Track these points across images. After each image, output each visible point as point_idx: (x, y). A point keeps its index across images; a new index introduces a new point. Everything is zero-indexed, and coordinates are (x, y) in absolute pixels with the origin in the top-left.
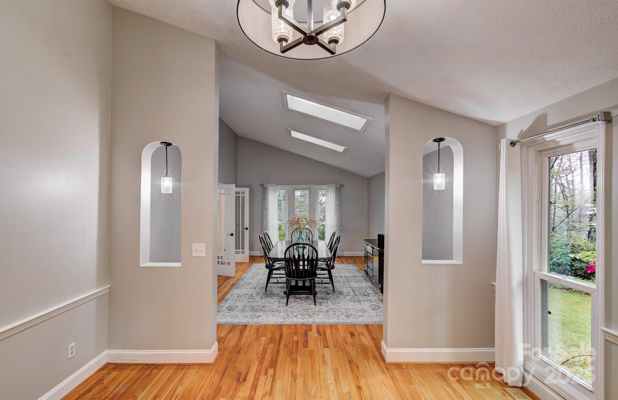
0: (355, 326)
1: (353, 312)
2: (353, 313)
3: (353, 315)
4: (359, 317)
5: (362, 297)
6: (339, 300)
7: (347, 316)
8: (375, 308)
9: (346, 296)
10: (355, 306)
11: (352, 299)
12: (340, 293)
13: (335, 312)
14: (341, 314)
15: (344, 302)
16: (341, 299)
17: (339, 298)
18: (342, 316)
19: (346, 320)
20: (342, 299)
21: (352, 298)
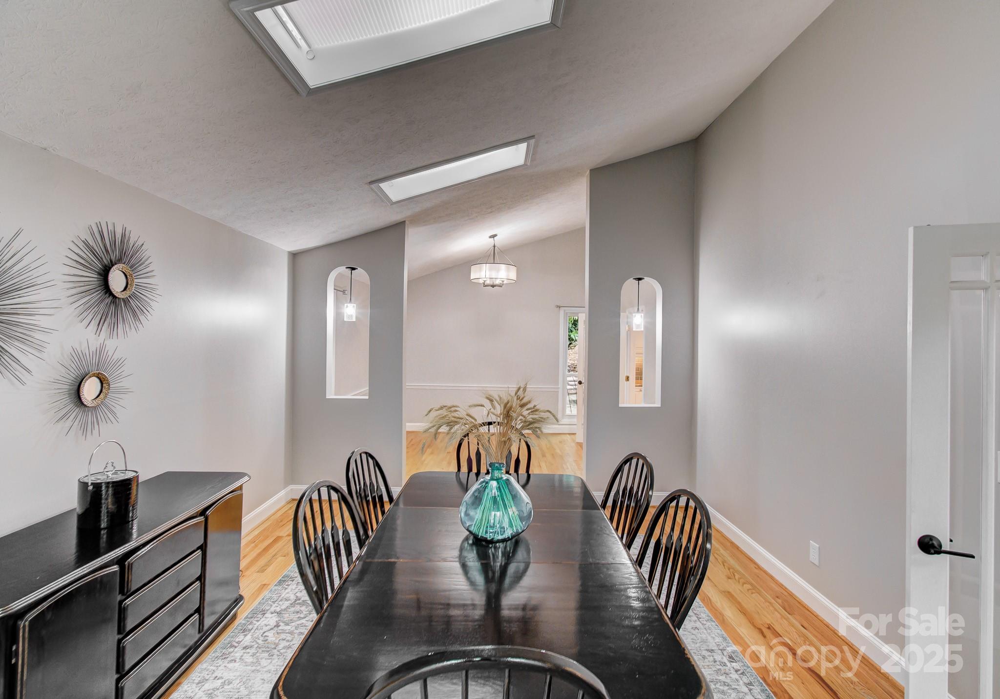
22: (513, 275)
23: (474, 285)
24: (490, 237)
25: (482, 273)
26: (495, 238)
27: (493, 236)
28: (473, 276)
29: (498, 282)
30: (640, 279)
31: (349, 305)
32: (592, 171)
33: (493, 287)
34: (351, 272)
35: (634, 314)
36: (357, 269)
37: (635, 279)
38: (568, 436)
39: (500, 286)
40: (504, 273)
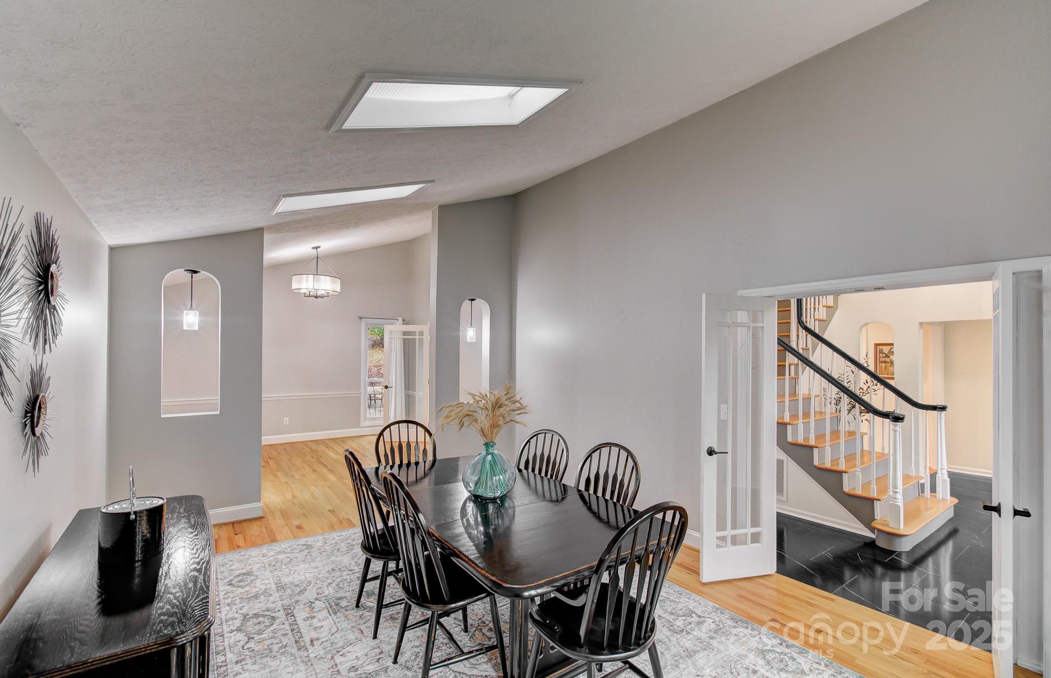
0: (293, 535)
1: (296, 558)
2: (297, 555)
3: (297, 551)
4: (285, 550)
5: (270, 605)
6: (334, 581)
7: (308, 547)
8: (245, 577)
9: (316, 599)
10: (292, 573)
11: (298, 590)
12: (337, 605)
13: (335, 549)
14: (322, 548)
15: (321, 575)
16: (330, 584)
17: (334, 585)
18: (319, 545)
19: (310, 541)
20: (326, 584)
21: (299, 594)
22: (338, 287)
23: (296, 294)
24: (313, 248)
25: (305, 284)
26: (318, 249)
27: (317, 248)
28: (295, 285)
29: (320, 293)
30: (473, 300)
31: (189, 312)
32: (442, 208)
33: (316, 298)
34: (192, 275)
35: (468, 329)
36: (199, 272)
37: (469, 300)
38: (371, 436)
39: (322, 297)
40: (327, 285)
